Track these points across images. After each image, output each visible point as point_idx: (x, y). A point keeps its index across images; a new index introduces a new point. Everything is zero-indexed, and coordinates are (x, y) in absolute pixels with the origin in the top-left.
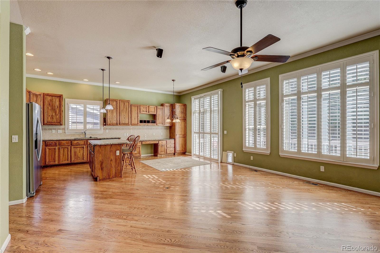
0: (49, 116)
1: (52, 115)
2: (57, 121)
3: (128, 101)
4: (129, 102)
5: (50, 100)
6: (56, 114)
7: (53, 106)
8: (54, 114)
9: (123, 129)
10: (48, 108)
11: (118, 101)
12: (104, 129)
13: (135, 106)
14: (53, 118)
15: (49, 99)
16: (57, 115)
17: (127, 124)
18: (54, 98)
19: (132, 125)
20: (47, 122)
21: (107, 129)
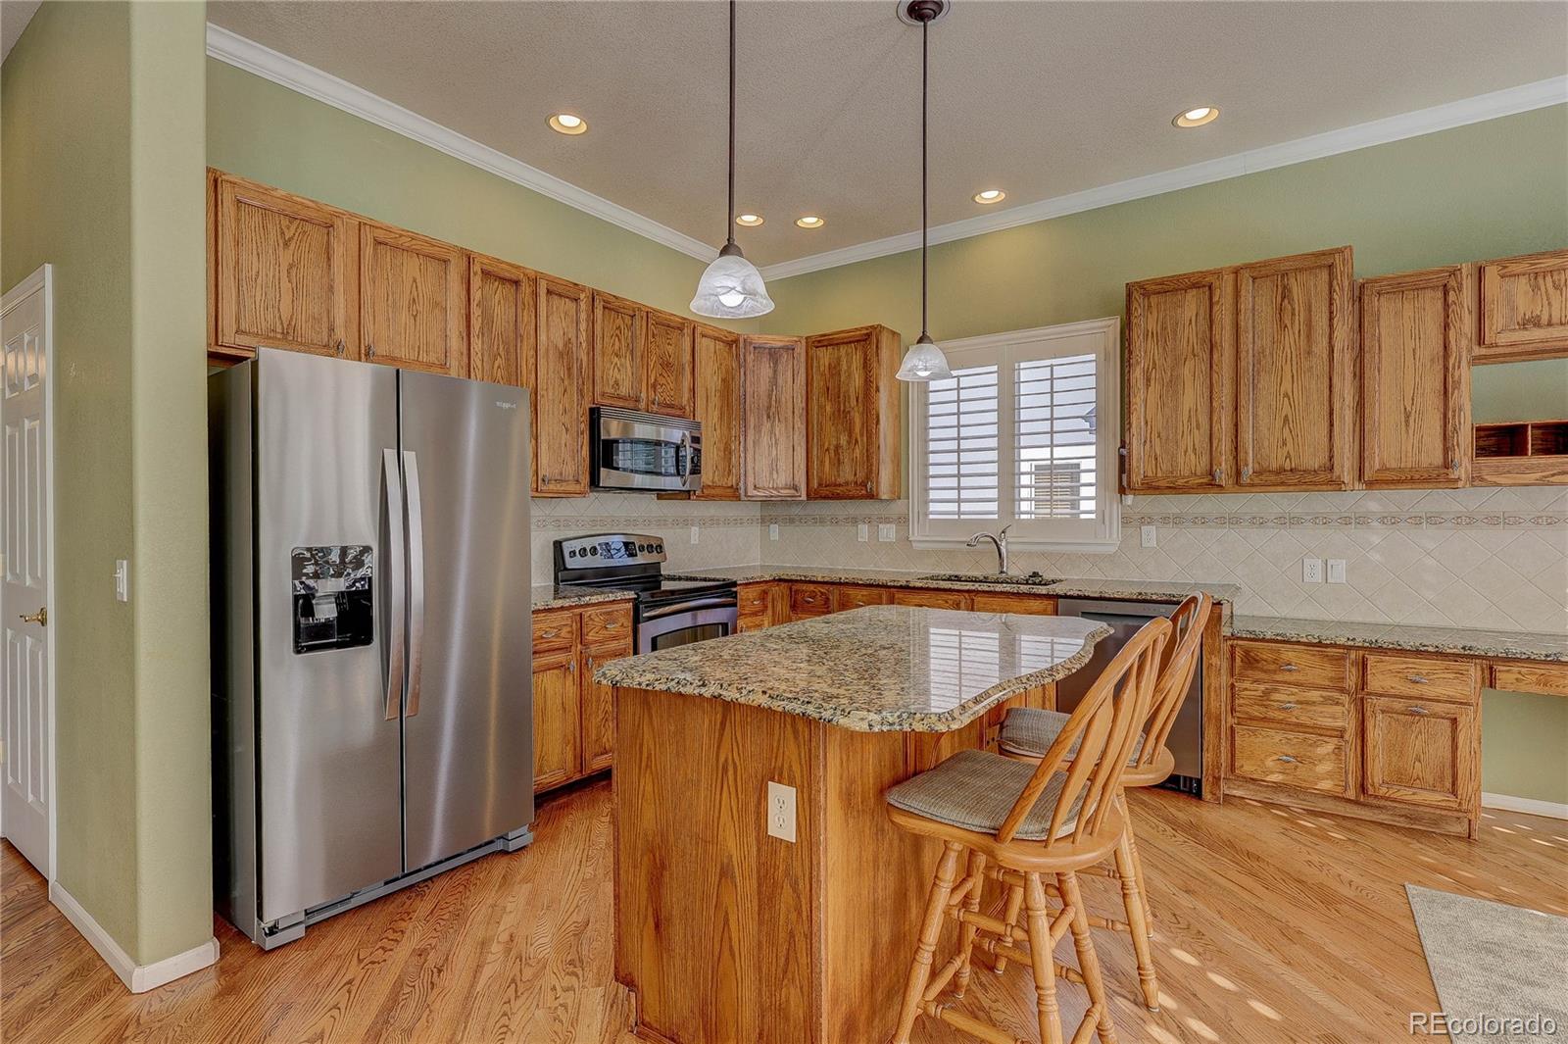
0: (827, 450)
1: (837, 447)
2: (855, 475)
3: (1327, 262)
4: (1330, 266)
5: (830, 364)
6: (850, 436)
7: (839, 397)
8: (844, 440)
9: (1295, 521)
10: (821, 408)
11: (1216, 284)
12: (1126, 521)
13: (1402, 287)
14: (839, 460)
15: (827, 364)
16: (856, 441)
17: (1324, 478)
18: (843, 350)
19: (1371, 484)
20: (820, 485)
21: (1146, 520)
